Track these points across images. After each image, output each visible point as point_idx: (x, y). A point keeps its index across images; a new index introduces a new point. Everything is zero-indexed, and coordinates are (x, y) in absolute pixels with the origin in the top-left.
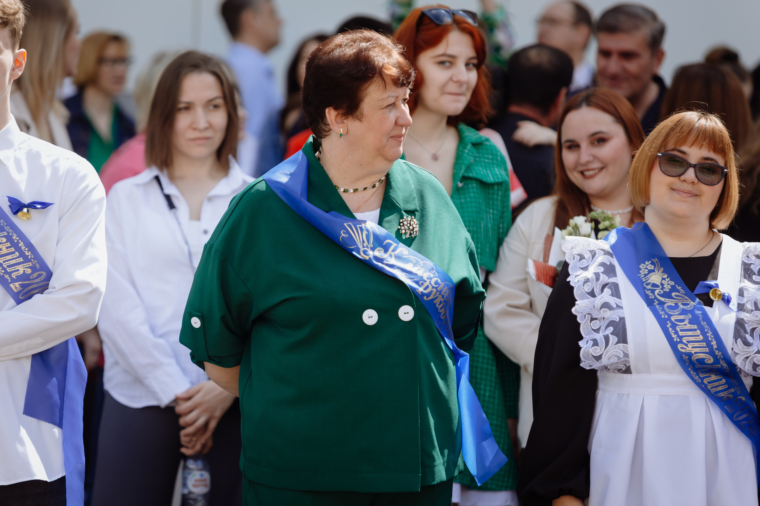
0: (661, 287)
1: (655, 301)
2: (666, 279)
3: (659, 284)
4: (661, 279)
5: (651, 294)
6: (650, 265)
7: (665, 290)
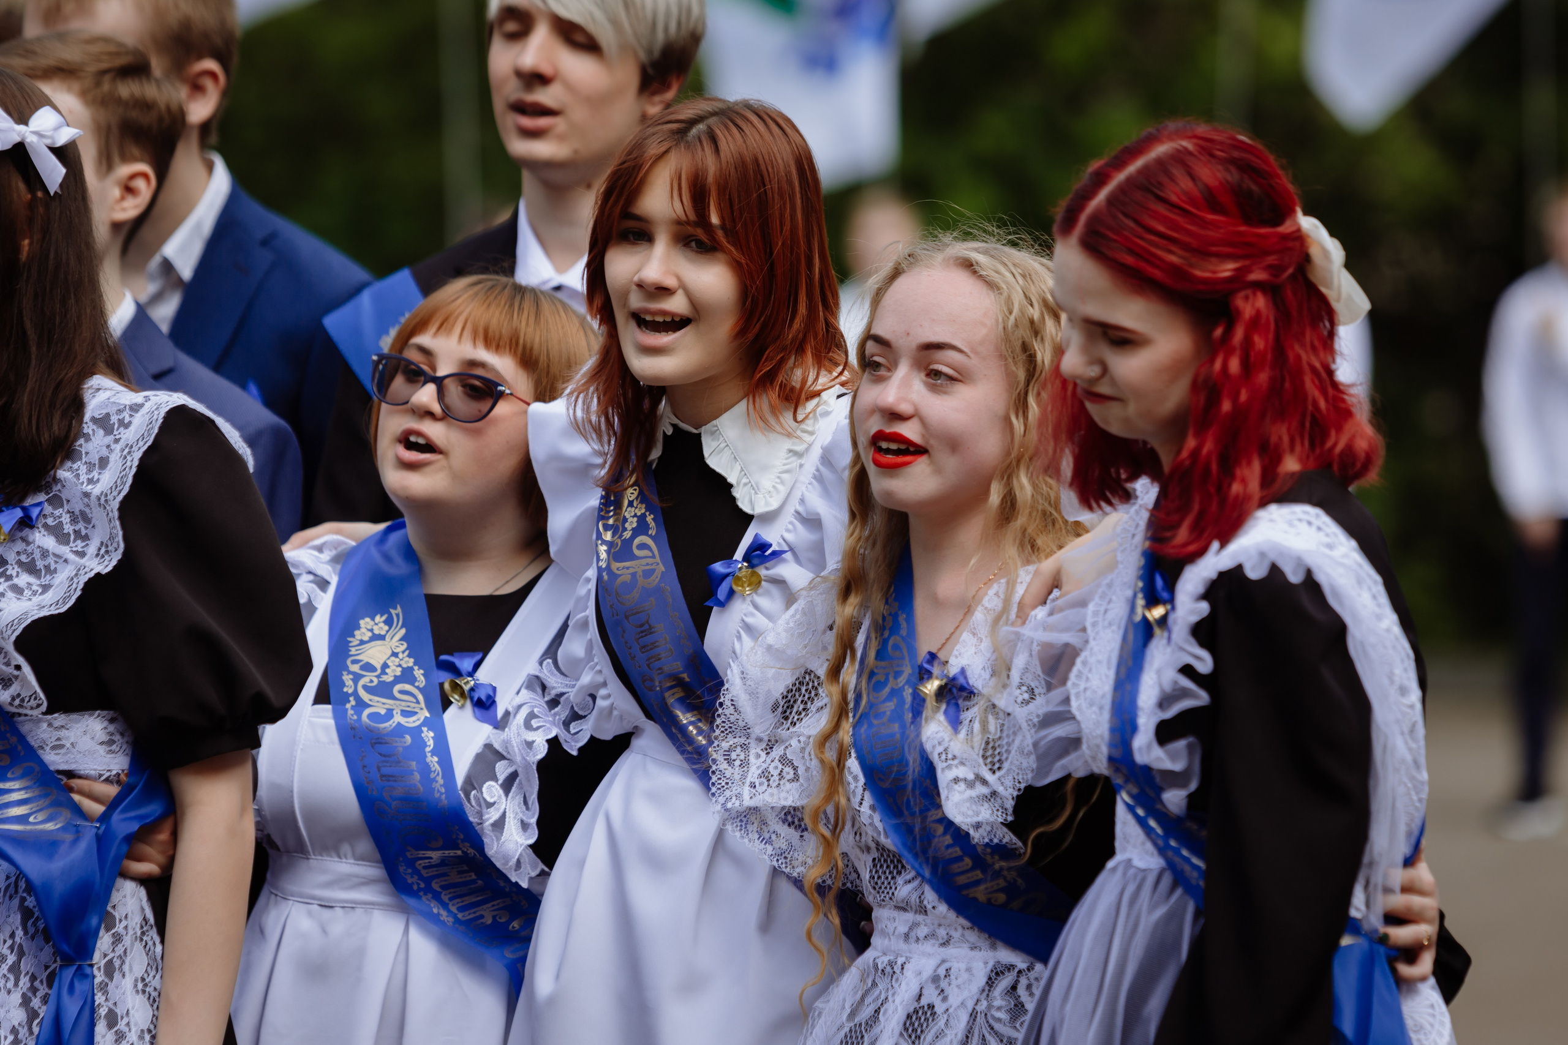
0: (379, 671)
1: (351, 699)
2: (401, 656)
3: (378, 666)
4: (390, 652)
5: (351, 683)
6: (382, 625)
7: (385, 678)
